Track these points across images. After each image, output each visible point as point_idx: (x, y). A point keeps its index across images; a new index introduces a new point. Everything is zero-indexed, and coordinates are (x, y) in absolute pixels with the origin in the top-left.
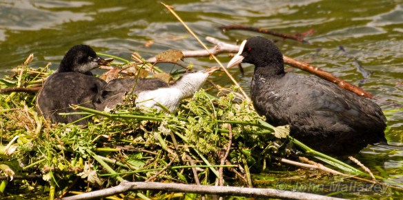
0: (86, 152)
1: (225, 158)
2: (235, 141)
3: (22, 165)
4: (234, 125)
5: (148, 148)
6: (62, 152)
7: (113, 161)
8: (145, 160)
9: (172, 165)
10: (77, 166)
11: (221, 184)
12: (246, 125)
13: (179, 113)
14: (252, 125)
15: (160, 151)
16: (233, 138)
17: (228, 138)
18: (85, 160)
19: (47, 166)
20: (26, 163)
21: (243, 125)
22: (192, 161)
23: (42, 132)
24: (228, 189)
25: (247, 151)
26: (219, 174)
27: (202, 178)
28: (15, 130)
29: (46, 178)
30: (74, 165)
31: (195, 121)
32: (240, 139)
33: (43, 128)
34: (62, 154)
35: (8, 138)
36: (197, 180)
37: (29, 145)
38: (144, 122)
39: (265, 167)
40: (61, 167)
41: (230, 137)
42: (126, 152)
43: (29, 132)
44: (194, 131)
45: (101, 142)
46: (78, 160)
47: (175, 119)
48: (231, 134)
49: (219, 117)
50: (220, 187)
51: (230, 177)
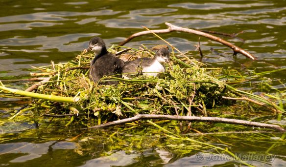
0: (117, 100)
1: (192, 101)
2: (197, 91)
3: (82, 108)
4: (196, 83)
5: (150, 97)
6: (104, 100)
7: (132, 105)
8: (149, 103)
9: (164, 105)
10: (113, 107)
11: (191, 115)
12: (202, 83)
13: (166, 78)
14: (206, 83)
15: (157, 99)
16: (196, 90)
17: (193, 90)
18: (116, 104)
19: (96, 108)
20: (85, 106)
21: (201, 83)
22: (174, 104)
23: (93, 90)
24: (194, 117)
25: (203, 96)
26: (189, 109)
27: (180, 112)
28: (78, 89)
29: (96, 114)
30: (110, 107)
31: (174, 82)
32: (200, 90)
33: (93, 88)
34: (104, 102)
35: (75, 93)
36: (177, 114)
37: (86, 97)
38: (148, 83)
39: (214, 104)
40: (104, 108)
41: (195, 89)
42: (138, 99)
43: (86, 90)
44: (174, 88)
45: (125, 95)
46: (113, 104)
47: (164, 81)
48: (195, 88)
49: (188, 79)
50: (189, 116)
51: (195, 111)
